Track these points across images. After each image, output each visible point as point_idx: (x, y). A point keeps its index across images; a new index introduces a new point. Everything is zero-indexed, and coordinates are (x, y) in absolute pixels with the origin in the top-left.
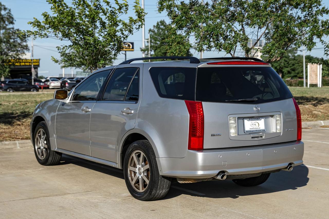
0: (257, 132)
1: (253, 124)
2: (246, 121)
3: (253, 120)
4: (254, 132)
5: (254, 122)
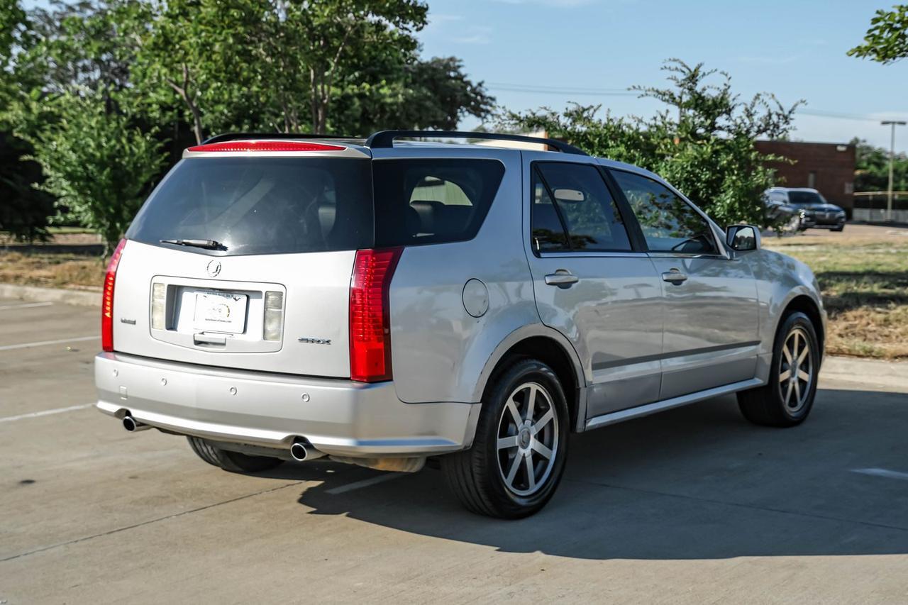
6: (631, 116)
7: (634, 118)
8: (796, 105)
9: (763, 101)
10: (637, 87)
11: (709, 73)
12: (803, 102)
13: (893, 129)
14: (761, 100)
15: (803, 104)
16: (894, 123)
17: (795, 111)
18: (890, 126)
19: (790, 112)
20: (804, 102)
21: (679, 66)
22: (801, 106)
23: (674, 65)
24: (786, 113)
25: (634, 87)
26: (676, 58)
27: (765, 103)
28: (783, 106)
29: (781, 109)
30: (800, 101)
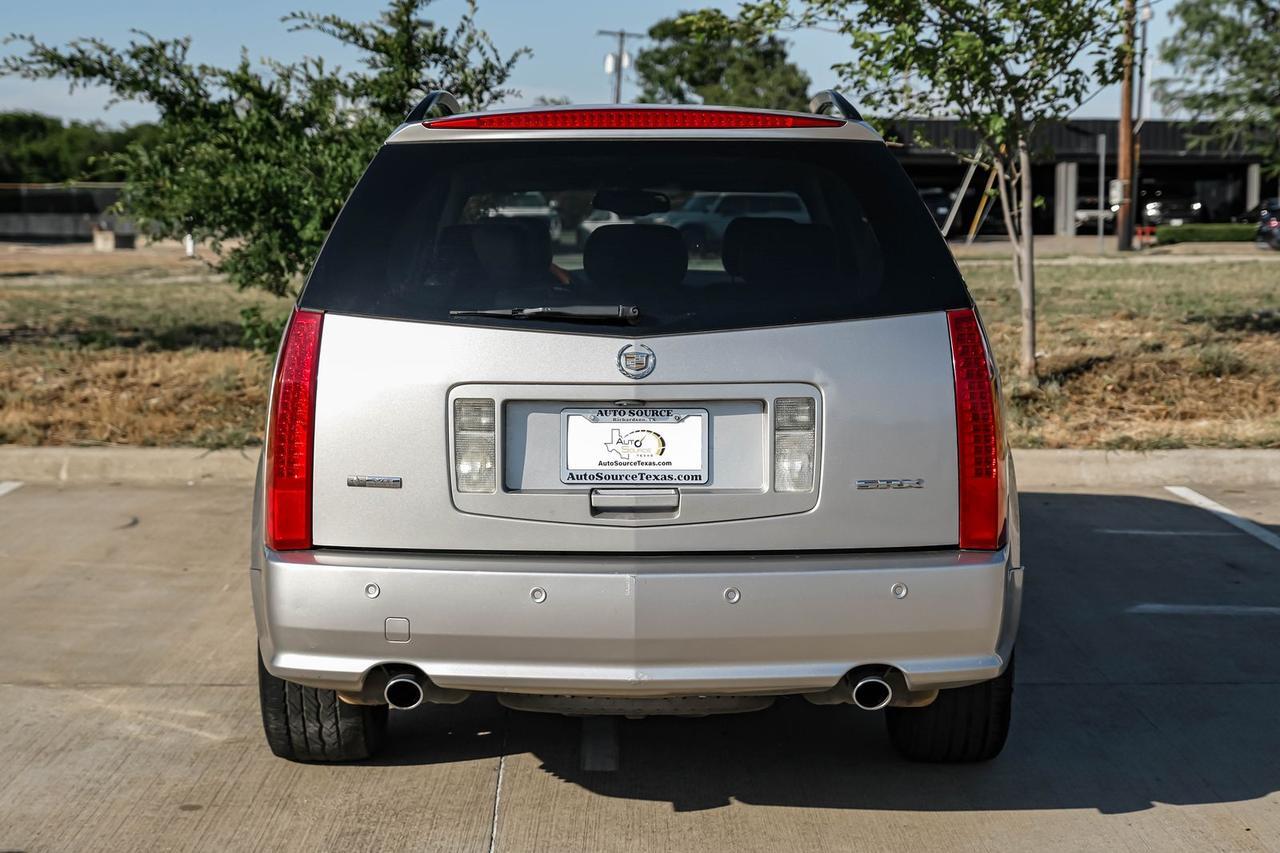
0: (645, 481)
1: (626, 440)
2: (578, 423)
3: (627, 417)
4: (624, 481)
5: (628, 428)
6: (266, 59)
7: (271, 63)
8: (516, 55)
9: (478, 43)
10: (298, 14)
12: (527, 51)
14: (475, 42)
15: (527, 56)
17: (515, 64)
19: (509, 65)
20: (529, 51)
22: (523, 57)
25: (294, 15)
27: (481, 49)
28: (500, 54)
29: (498, 59)
30: (523, 48)
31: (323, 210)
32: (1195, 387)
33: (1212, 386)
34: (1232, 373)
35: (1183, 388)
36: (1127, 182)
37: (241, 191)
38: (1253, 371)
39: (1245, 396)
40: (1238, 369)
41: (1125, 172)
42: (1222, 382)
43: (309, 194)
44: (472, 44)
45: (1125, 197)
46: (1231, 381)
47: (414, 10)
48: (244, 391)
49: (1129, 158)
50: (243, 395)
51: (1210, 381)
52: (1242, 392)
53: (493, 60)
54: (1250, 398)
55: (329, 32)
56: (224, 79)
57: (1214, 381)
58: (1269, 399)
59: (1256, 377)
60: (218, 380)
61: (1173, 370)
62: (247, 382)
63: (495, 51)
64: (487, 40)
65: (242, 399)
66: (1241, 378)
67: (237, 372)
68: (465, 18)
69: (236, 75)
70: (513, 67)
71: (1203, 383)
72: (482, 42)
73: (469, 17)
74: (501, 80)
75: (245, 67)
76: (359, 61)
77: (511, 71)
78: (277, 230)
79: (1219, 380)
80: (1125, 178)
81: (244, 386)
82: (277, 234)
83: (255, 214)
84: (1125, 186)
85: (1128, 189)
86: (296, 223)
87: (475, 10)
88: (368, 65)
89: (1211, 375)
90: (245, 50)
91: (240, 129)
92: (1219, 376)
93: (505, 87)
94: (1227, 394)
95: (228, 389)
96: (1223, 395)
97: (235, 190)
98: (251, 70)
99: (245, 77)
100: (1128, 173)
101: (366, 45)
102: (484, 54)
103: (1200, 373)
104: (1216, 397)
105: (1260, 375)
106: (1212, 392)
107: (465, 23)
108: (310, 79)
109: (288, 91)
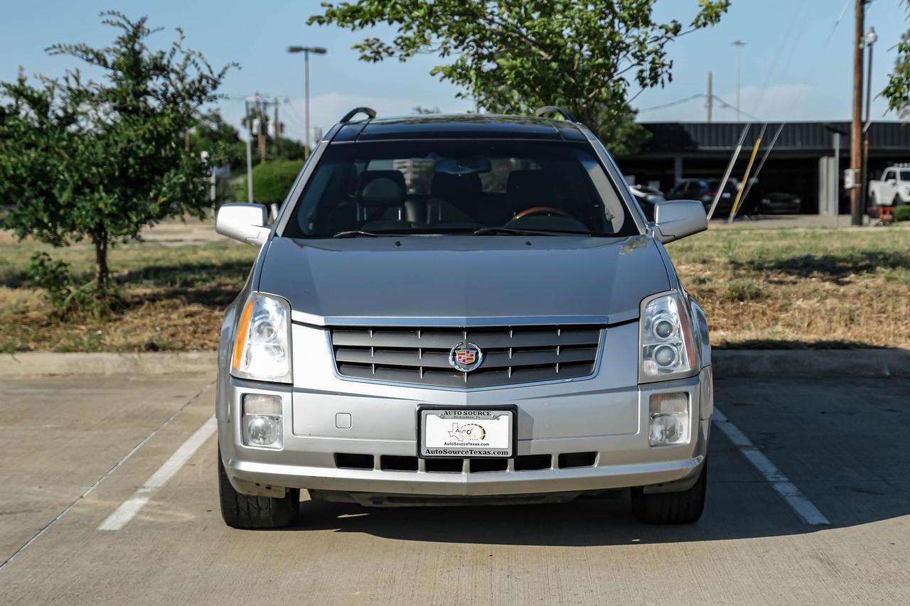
6: (38, 76)
7: (41, 78)
8: (226, 68)
9: (194, 61)
10: (57, 46)
11: (154, 31)
13: (307, 58)
14: (192, 60)
15: (236, 68)
16: (307, 50)
17: (225, 76)
18: (302, 54)
19: (220, 76)
20: (237, 65)
21: (122, 21)
22: (232, 70)
23: (115, 19)
24: (216, 76)
26: (116, 11)
27: (197, 65)
28: (213, 69)
29: (211, 72)
30: (231, 63)
31: (74, 183)
32: (723, 308)
33: (735, 308)
34: (752, 298)
35: (713, 309)
36: (858, 170)
37: (15, 169)
38: (768, 296)
39: (757, 314)
40: (757, 296)
41: (856, 162)
42: (744, 305)
43: (63, 171)
44: (189, 62)
45: (856, 183)
46: (750, 304)
47: (137, 40)
48: (29, 314)
49: (859, 151)
50: (27, 317)
51: (735, 304)
52: (755, 312)
53: (206, 72)
54: (761, 316)
55: (79, 56)
56: (6, 89)
57: (739, 304)
58: (774, 316)
59: (769, 301)
60: (10, 307)
61: (710, 297)
62: (30, 309)
63: (209, 66)
64: (203, 59)
65: (25, 320)
66: (758, 302)
67: (25, 302)
68: (175, 44)
69: (15, 86)
70: (223, 78)
71: (729, 305)
72: (198, 60)
73: (178, 43)
74: (214, 87)
75: (22, 81)
76: (104, 76)
77: (222, 80)
78: (43, 196)
79: (742, 303)
80: (856, 168)
81: (28, 311)
82: (42, 199)
83: (25, 186)
84: (856, 174)
85: (858, 176)
86: (55, 191)
87: (183, 38)
88: (111, 79)
89: (736, 300)
90: (21, 69)
91: (18, 126)
92: (742, 301)
93: (217, 92)
94: (745, 313)
95: (15, 313)
96: (743, 314)
97: (11, 168)
98: (27, 84)
99: (22, 88)
100: (859, 164)
101: (106, 65)
102: (199, 69)
103: (728, 298)
104: (737, 315)
105: (772, 299)
106: (734, 312)
107: (176, 47)
108: (69, 89)
109: (53, 98)
